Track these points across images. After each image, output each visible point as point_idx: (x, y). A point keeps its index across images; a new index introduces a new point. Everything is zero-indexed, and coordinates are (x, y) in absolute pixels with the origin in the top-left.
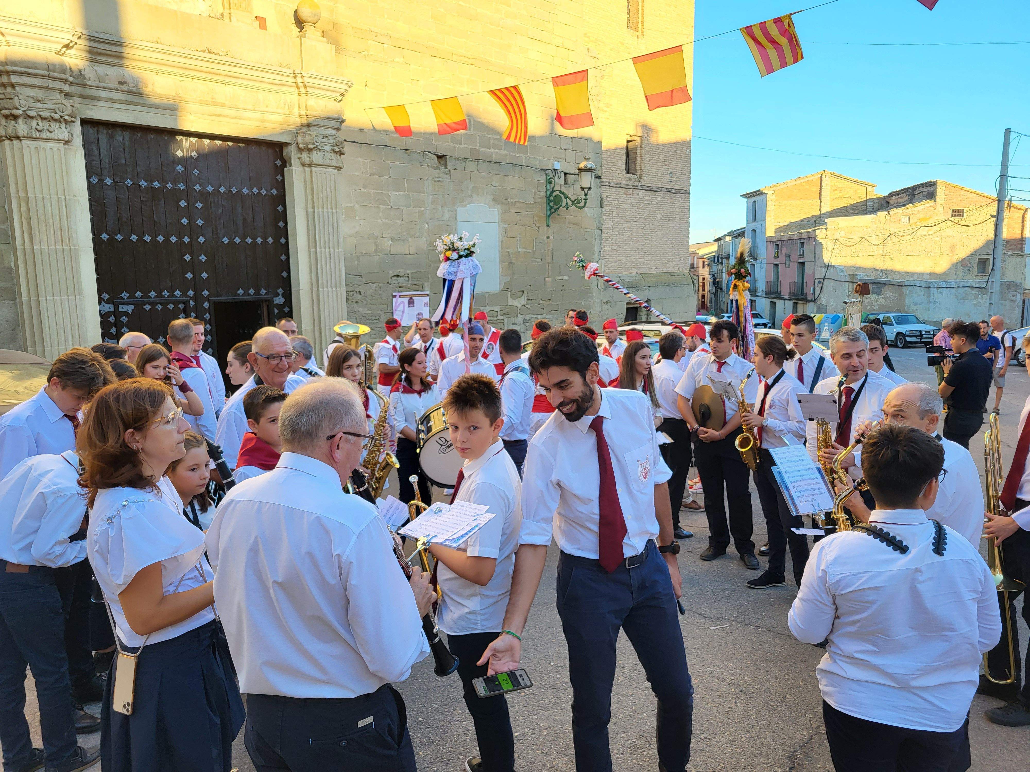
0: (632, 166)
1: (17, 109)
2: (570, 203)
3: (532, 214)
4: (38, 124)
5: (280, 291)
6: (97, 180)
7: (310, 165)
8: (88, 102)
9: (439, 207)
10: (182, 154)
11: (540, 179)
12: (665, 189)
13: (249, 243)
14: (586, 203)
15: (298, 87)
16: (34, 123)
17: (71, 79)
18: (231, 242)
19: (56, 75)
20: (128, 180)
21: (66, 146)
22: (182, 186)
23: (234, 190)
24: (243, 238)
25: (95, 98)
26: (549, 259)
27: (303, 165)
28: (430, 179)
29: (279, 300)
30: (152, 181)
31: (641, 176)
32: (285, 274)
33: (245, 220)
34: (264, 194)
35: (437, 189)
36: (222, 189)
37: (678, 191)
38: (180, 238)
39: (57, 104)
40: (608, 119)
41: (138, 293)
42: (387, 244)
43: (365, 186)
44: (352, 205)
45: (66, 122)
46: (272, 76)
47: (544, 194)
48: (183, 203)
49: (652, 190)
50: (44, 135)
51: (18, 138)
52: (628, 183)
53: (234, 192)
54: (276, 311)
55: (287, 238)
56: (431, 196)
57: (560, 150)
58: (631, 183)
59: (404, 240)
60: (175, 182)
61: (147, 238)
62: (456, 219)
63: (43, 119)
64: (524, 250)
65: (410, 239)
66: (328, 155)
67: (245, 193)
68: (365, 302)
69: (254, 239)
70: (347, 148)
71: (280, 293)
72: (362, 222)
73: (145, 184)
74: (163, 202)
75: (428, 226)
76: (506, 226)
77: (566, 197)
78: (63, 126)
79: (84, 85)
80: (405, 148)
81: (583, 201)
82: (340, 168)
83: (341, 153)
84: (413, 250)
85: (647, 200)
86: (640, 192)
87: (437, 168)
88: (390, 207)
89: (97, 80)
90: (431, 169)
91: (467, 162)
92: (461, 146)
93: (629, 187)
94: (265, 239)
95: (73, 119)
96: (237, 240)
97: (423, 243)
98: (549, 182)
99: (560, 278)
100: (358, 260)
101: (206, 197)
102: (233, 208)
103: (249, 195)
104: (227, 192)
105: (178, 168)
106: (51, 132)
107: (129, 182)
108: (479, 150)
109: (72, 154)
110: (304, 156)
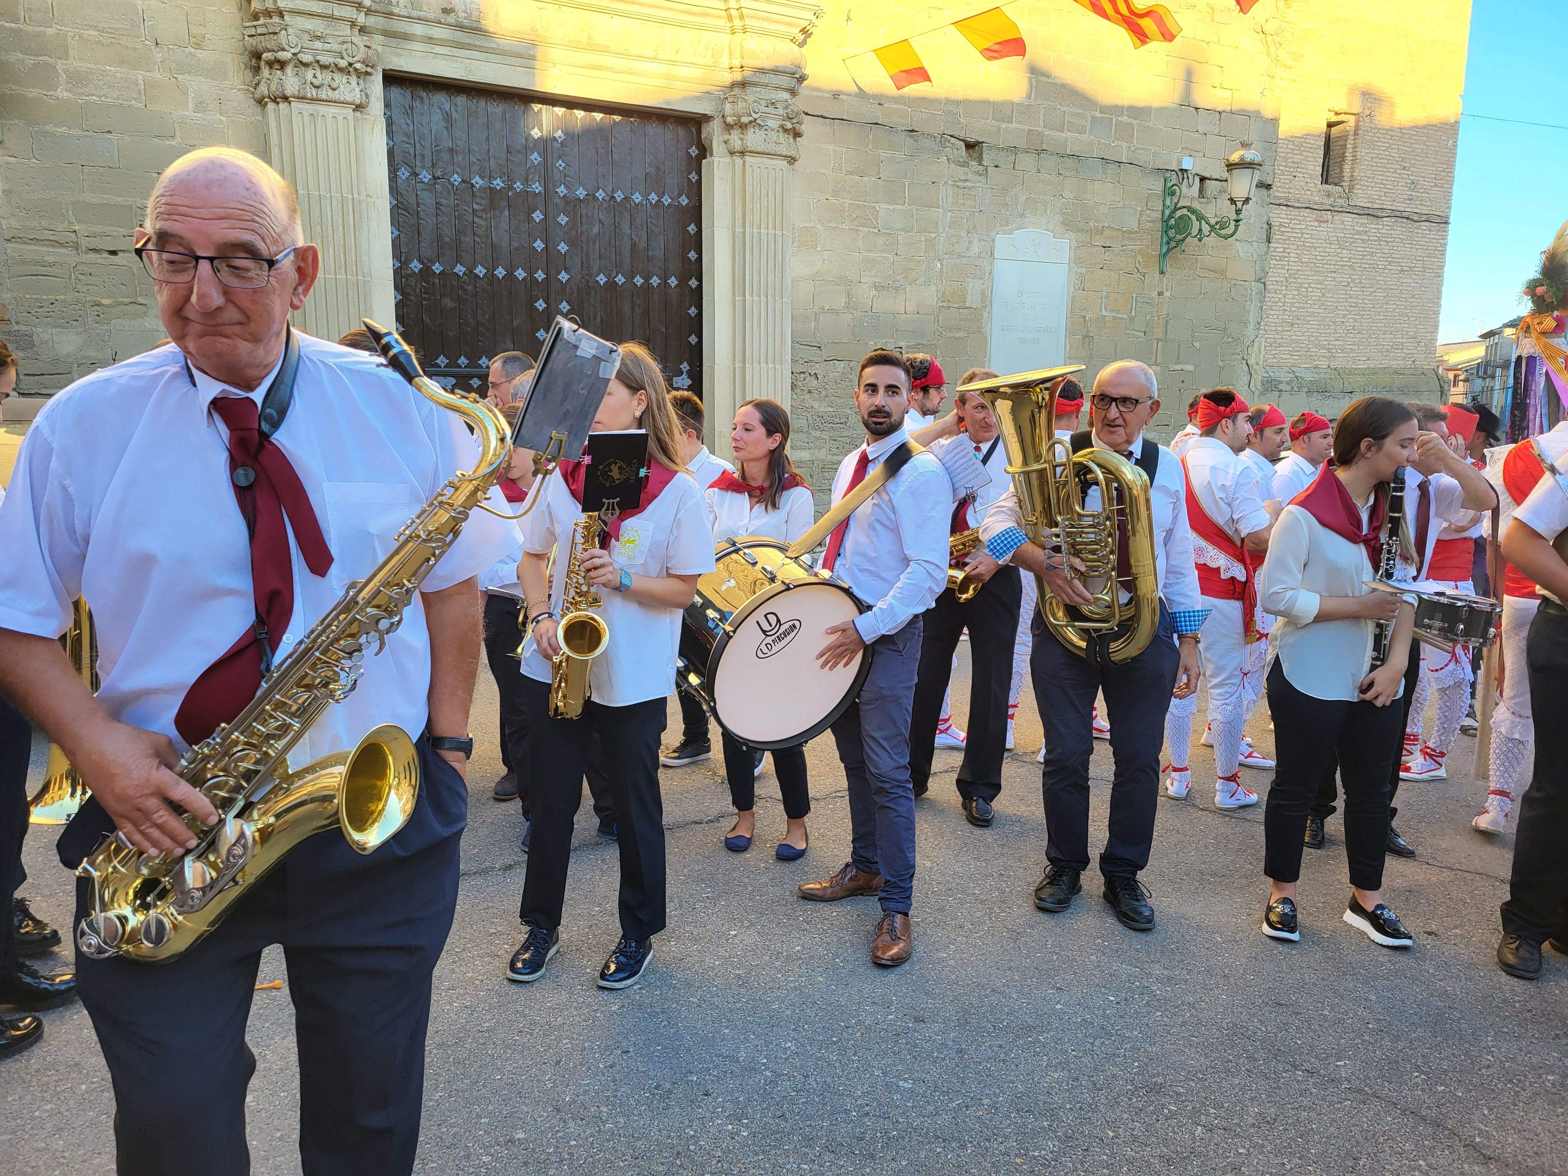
0: (1334, 171)
1: (283, 50)
2: (1206, 228)
3: (1133, 250)
4: (315, 77)
5: (685, 366)
6: (406, 174)
7: (742, 153)
8: (394, 42)
9: (963, 233)
10: (540, 134)
11: (1150, 187)
12: (1398, 214)
13: (639, 284)
14: (1237, 226)
15: (730, 18)
16: (309, 74)
18: (611, 285)
20: (456, 176)
21: (358, 114)
22: (537, 188)
23: (619, 196)
24: (630, 277)
25: (406, 37)
26: (1159, 332)
27: (732, 153)
28: (950, 182)
30: (491, 178)
31: (1351, 188)
32: (693, 339)
33: (634, 246)
34: (666, 204)
35: (961, 202)
36: (600, 194)
37: (1424, 218)
38: (531, 272)
39: (344, 43)
40: (1294, 81)
41: (462, 358)
42: (866, 294)
43: (835, 194)
44: (812, 225)
45: (359, 74)
47: (1158, 215)
48: (538, 216)
49: (1372, 214)
50: (324, 93)
51: (285, 98)
52: (1325, 201)
53: (619, 200)
55: (700, 279)
56: (949, 214)
57: (1196, 135)
58: (1330, 201)
59: (897, 289)
61: (480, 271)
62: (992, 255)
63: (324, 67)
64: (1114, 314)
65: (908, 288)
66: (773, 136)
67: (637, 201)
68: (824, 393)
69: (647, 279)
70: (808, 126)
71: (685, 370)
72: (825, 255)
73: (481, 182)
74: (506, 213)
75: (942, 265)
76: (1084, 270)
77: (1200, 218)
78: (353, 80)
79: (389, 15)
80: (910, 129)
81: (1233, 223)
82: (792, 160)
83: (797, 135)
84: (911, 307)
85: (1359, 233)
86: (1348, 218)
87: (965, 165)
88: (876, 231)
89: (409, 6)
90: (952, 165)
91: (1020, 155)
92: (1011, 126)
93: (1325, 207)
94: (665, 279)
95: (369, 70)
96: (620, 279)
97: (930, 295)
98: (1170, 192)
99: (1179, 367)
100: (816, 320)
101: (575, 206)
102: (616, 226)
103: (642, 205)
104: (607, 199)
105: (532, 157)
106: (334, 89)
107: (456, 179)
108: (1040, 134)
109: (366, 127)
110: (734, 138)
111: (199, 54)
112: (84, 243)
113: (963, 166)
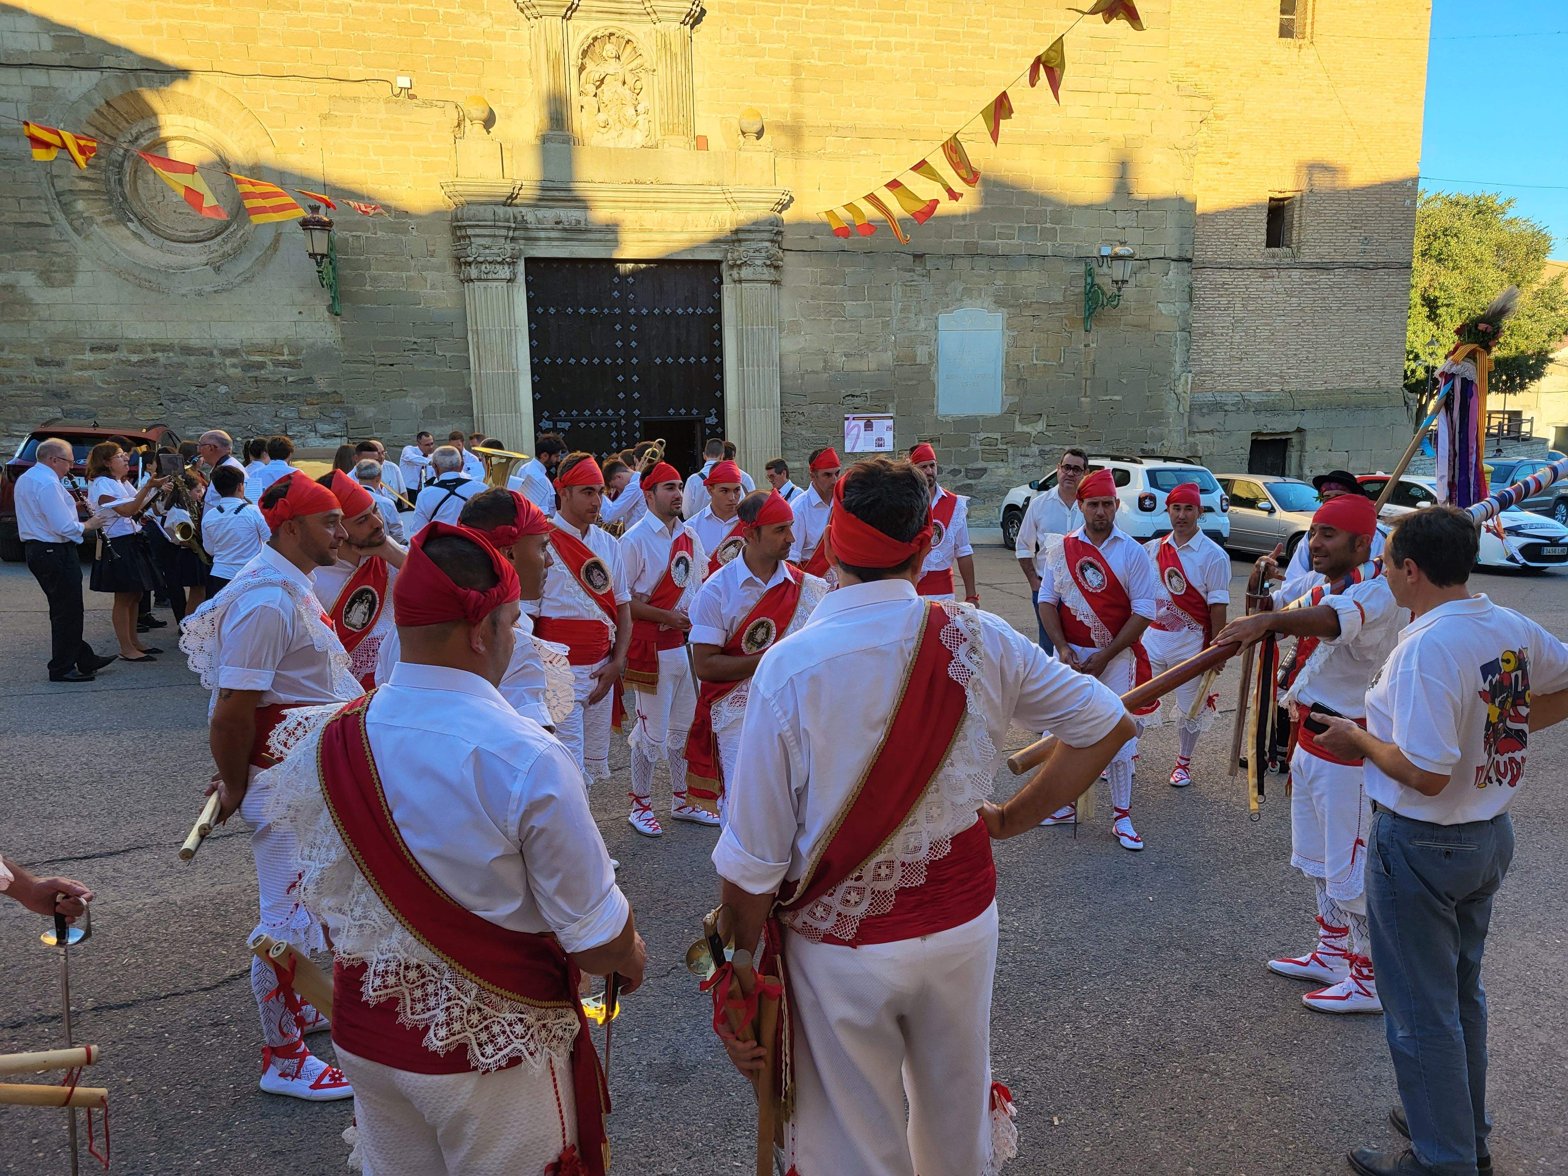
0: (1280, 235)
1: (471, 256)
3: (1059, 316)
4: (486, 268)
5: (713, 411)
6: (542, 310)
7: (738, 281)
8: (531, 243)
9: (912, 316)
10: (618, 280)
11: (1074, 271)
12: (1351, 265)
13: (682, 363)
14: (1118, 300)
16: (483, 267)
17: (513, 225)
18: (664, 363)
19: (500, 224)
21: (510, 284)
22: (617, 311)
23: (668, 311)
24: (676, 358)
25: (537, 239)
26: (1088, 374)
27: (735, 282)
28: (899, 283)
29: (712, 420)
30: (590, 308)
31: (1299, 248)
32: (718, 394)
33: (678, 340)
34: (699, 313)
35: (909, 295)
36: (656, 311)
37: (1380, 265)
38: (614, 360)
39: (502, 248)
41: (574, 412)
42: (839, 360)
43: (813, 298)
44: (798, 319)
45: (508, 264)
46: (701, 196)
47: (1082, 291)
48: (618, 327)
49: (1323, 267)
50: (489, 276)
51: (472, 280)
52: (1268, 261)
53: (668, 314)
54: (708, 431)
55: (721, 357)
56: (900, 304)
57: (1115, 230)
58: (1276, 260)
59: (861, 355)
60: (611, 308)
61: (584, 361)
62: (936, 328)
63: (490, 263)
64: (1044, 362)
65: (870, 354)
66: (760, 270)
67: (680, 313)
68: (809, 425)
69: (687, 358)
70: (789, 259)
71: (713, 413)
72: (807, 337)
73: (584, 311)
74: (599, 326)
75: (896, 338)
76: (1015, 333)
77: (1103, 293)
78: (506, 267)
79: (526, 229)
80: (869, 250)
82: (775, 282)
83: (776, 266)
84: (873, 366)
85: (1307, 283)
86: (1295, 274)
87: (911, 270)
88: (844, 319)
89: (538, 222)
90: (902, 272)
91: (956, 260)
92: (950, 240)
93: (1269, 266)
94: (698, 358)
95: (516, 260)
96: (670, 361)
97: (888, 358)
98: (1090, 273)
99: (1108, 398)
100: (802, 378)
101: (641, 319)
102: (667, 329)
103: (683, 316)
104: (661, 313)
105: (614, 294)
106: (496, 273)
107: (570, 310)
108: (977, 243)
109: (516, 290)
110: (735, 273)
111: (432, 260)
112: (378, 361)
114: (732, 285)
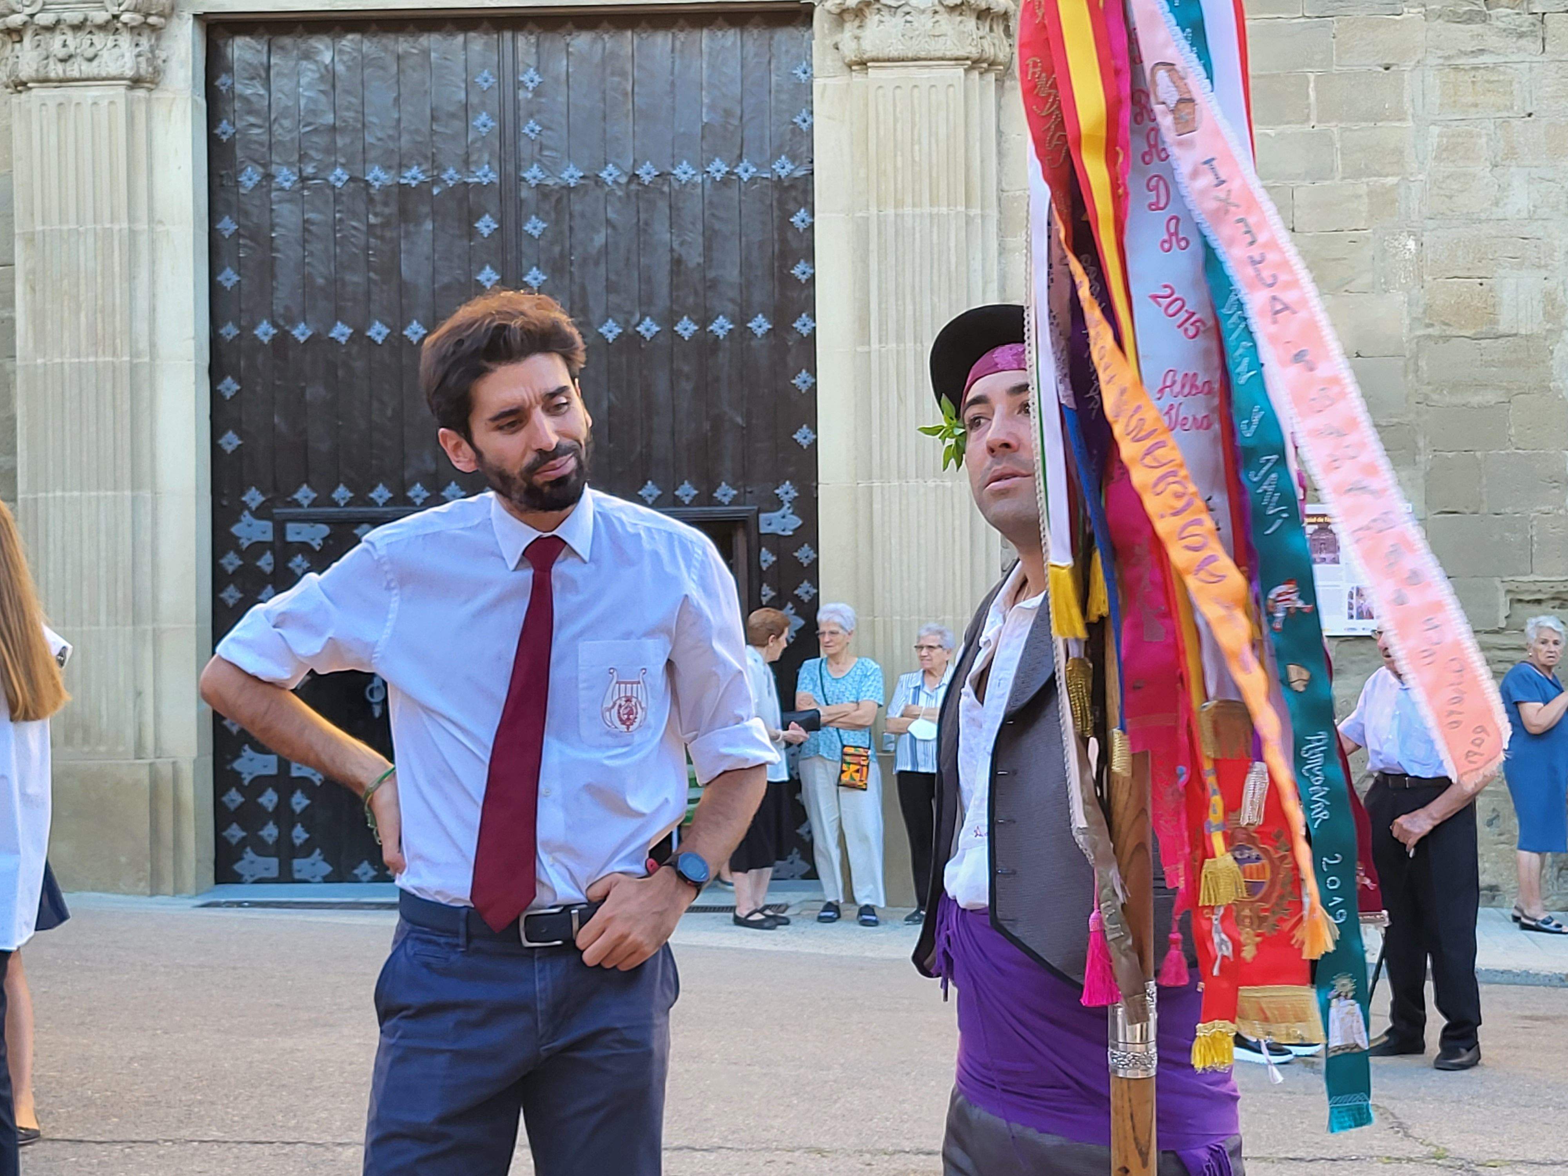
1: (14, 12)
4: (65, 45)
5: (786, 491)
6: (257, 178)
7: (863, 64)
9: (1480, 169)
13: (686, 335)
16: (55, 43)
18: (630, 335)
20: (339, 171)
21: (141, 93)
22: (486, 175)
23: (647, 172)
24: (670, 321)
27: (847, 67)
28: (1434, 62)
29: (779, 522)
30: (402, 166)
32: (802, 436)
33: (677, 263)
34: (745, 177)
35: (1470, 99)
36: (610, 173)
41: (342, 488)
45: (133, 29)
48: (486, 225)
50: (74, 69)
51: (20, 85)
53: (647, 179)
54: (767, 559)
55: (814, 317)
56: (1435, 130)
60: (467, 165)
61: (378, 332)
63: (77, 28)
67: (684, 178)
69: (704, 323)
71: (788, 498)
73: (382, 176)
74: (428, 225)
75: (1420, 244)
78: (126, 40)
82: (984, 65)
83: (977, 11)
87: (1475, 17)
90: (1439, 24)
94: (742, 321)
96: (649, 328)
101: (559, 201)
102: (642, 229)
103: (695, 185)
104: (623, 180)
105: (478, 123)
106: (90, 60)
107: (339, 176)
109: (159, 111)
110: (846, 36)
113: (1466, 22)
114: (843, 80)
